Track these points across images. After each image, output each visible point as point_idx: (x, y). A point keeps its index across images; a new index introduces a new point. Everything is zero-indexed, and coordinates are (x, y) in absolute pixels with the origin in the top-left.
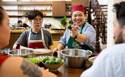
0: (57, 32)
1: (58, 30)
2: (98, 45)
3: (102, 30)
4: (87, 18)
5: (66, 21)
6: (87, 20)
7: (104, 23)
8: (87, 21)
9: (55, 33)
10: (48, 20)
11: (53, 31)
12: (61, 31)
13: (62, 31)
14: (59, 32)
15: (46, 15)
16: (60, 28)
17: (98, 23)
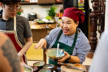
0: (44, 27)
1: (45, 23)
2: (95, 42)
3: (101, 22)
4: (83, 5)
5: (55, 12)
6: (83, 7)
7: (103, 14)
8: (83, 9)
9: (40, 28)
10: (32, 9)
11: (38, 26)
12: (48, 25)
13: (50, 25)
14: (46, 27)
15: (29, 2)
16: (47, 21)
17: (95, 14)
